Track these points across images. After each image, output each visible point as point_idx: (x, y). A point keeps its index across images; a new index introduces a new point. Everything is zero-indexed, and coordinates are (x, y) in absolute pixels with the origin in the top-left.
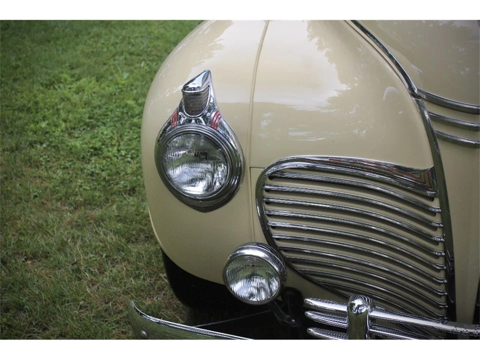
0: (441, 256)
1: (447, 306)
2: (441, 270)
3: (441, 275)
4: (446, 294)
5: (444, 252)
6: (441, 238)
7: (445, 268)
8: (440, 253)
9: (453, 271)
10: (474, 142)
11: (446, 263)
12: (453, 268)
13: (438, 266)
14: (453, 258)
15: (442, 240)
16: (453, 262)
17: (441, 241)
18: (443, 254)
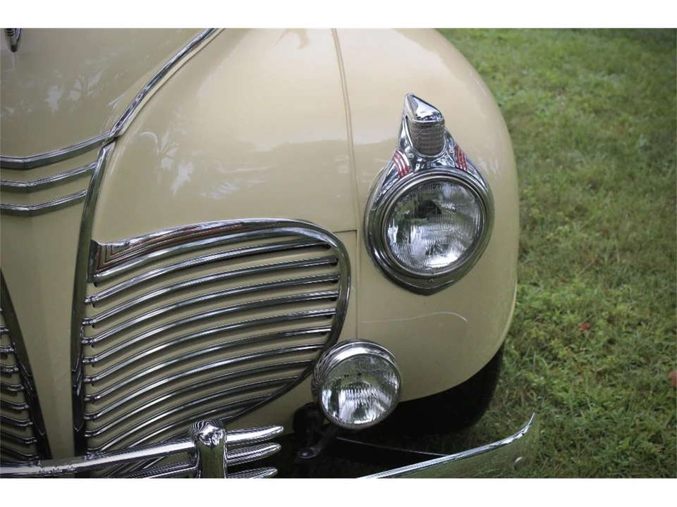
0: (14, 372)
1: (35, 441)
2: (19, 391)
3: (20, 399)
4: (31, 423)
5: (17, 367)
6: (9, 348)
7: (23, 388)
8: (12, 368)
9: (35, 392)
10: (27, 209)
11: (23, 381)
12: (34, 387)
13: (13, 387)
14: (30, 373)
15: (11, 350)
16: (31, 378)
17: (10, 352)
18: (16, 369)
